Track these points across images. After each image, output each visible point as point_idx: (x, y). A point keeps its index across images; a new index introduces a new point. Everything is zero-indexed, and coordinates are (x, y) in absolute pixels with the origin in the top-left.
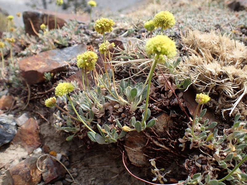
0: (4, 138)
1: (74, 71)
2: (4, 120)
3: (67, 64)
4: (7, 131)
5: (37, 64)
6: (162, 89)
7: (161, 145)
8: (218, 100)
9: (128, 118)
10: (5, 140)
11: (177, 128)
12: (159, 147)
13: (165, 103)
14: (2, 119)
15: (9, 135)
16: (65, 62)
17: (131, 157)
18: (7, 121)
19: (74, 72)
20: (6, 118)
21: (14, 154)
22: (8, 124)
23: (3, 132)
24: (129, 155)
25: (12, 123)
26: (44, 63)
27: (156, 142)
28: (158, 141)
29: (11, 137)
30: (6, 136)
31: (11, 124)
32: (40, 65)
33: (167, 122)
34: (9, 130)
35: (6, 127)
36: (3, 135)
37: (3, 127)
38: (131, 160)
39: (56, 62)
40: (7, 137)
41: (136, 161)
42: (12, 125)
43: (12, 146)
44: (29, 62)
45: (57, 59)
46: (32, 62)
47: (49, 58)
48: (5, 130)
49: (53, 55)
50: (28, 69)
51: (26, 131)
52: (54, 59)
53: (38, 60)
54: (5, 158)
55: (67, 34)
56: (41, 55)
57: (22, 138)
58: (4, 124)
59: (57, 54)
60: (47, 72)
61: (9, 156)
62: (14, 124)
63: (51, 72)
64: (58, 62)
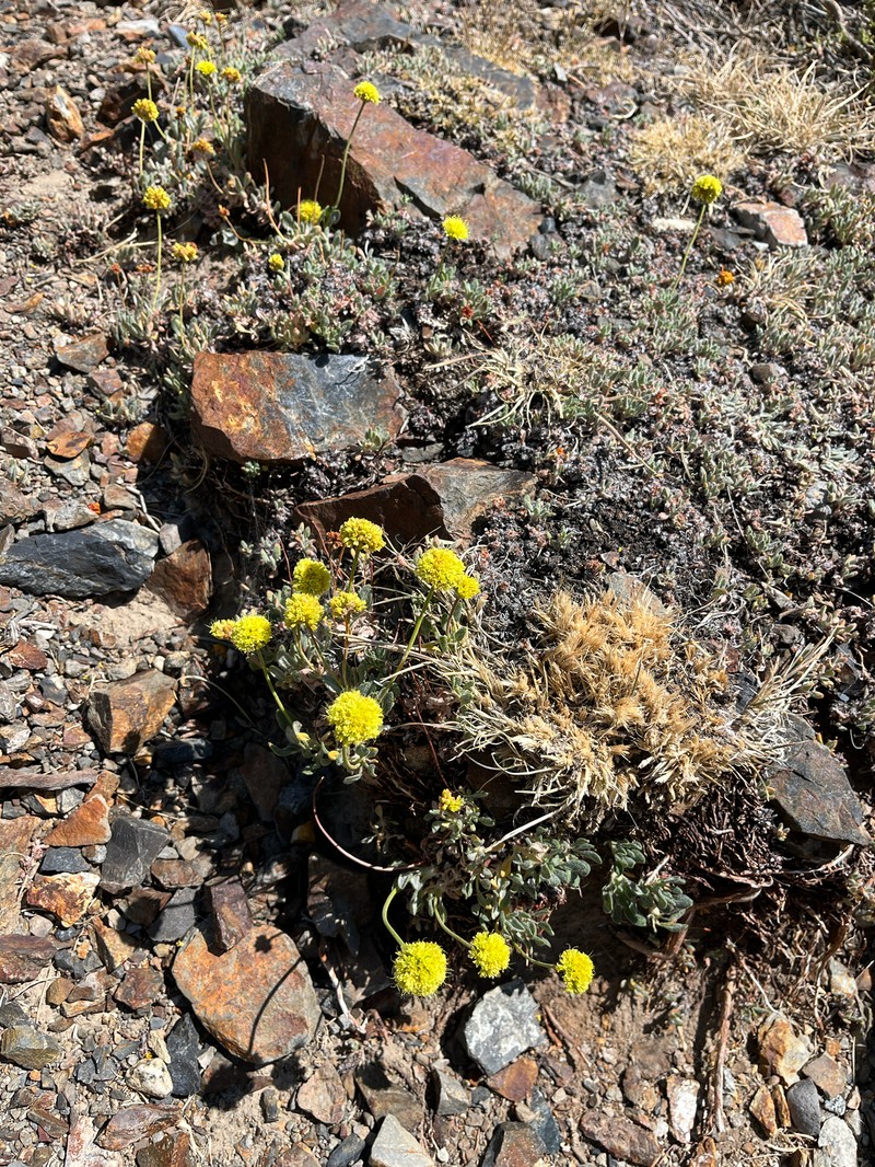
0: (122, 580)
3: (308, 455)
4: (132, 567)
5: (237, 409)
10: (122, 583)
15: (135, 576)
16: (307, 441)
21: (143, 615)
22: (138, 554)
23: (123, 567)
25: (148, 548)
26: (255, 413)
29: (136, 580)
30: (127, 576)
31: (148, 551)
32: (244, 418)
34: (136, 565)
35: (131, 557)
36: (119, 573)
37: (126, 555)
39: (284, 431)
40: (128, 579)
42: (147, 555)
43: (142, 594)
44: (220, 386)
45: (293, 416)
46: (227, 391)
47: (275, 396)
48: (129, 563)
49: (285, 388)
50: (210, 419)
51: (180, 571)
52: (283, 410)
53: (244, 390)
54: (125, 620)
55: (349, 309)
56: (258, 366)
57: (167, 581)
58: (128, 551)
59: (297, 390)
60: (253, 461)
61: (133, 616)
62: (153, 552)
63: (262, 462)
64: (289, 433)
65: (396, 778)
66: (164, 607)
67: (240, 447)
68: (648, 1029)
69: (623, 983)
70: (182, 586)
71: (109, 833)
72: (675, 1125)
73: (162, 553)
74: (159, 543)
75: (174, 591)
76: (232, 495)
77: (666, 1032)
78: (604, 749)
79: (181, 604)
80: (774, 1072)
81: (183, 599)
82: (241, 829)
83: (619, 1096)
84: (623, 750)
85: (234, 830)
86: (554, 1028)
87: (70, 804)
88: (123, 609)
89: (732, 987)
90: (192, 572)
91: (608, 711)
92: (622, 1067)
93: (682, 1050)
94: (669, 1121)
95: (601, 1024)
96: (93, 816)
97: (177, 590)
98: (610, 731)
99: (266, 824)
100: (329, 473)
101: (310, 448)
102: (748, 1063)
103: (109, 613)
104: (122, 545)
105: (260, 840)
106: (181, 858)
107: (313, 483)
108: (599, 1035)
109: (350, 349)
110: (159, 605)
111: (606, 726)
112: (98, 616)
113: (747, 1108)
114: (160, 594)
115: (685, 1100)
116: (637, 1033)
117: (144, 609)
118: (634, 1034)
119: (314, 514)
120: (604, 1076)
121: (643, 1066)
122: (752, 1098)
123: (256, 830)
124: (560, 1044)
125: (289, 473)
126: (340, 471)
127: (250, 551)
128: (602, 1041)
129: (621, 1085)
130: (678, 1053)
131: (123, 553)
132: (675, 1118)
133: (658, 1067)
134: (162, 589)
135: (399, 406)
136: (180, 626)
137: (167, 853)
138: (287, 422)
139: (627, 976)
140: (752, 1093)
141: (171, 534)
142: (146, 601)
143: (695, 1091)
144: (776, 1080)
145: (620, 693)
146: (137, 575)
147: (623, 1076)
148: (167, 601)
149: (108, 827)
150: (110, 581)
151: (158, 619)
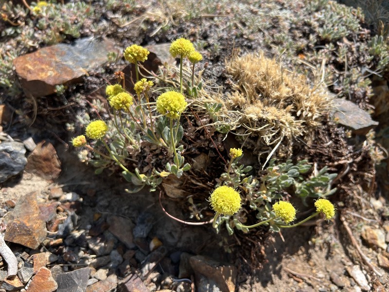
0: (12, 169)
1: (96, 84)
2: (11, 147)
3: (84, 74)
4: (15, 160)
5: (43, 70)
6: (201, 131)
7: (198, 184)
8: (257, 141)
9: (166, 159)
10: (13, 171)
11: (215, 168)
12: (197, 185)
13: (204, 145)
14: (8, 147)
15: (19, 165)
16: (81, 69)
17: (169, 192)
18: (14, 148)
19: (95, 86)
20: (13, 145)
21: (29, 185)
22: (16, 153)
23: (11, 162)
24: (166, 191)
25: (21, 150)
26: (52, 69)
27: (194, 181)
28: (196, 180)
29: (20, 167)
30: (14, 166)
31: (21, 152)
32: (47, 72)
33: (206, 161)
34: (17, 159)
35: (13, 155)
36: (10, 166)
37: (10, 155)
38: (168, 194)
39: (69, 69)
40: (16, 168)
41: (174, 195)
42: (21, 154)
43: (25, 176)
44: (30, 65)
45: (70, 63)
46: (34, 65)
47: (58, 60)
48: (13, 159)
49: (61, 55)
50: (30, 77)
51: (40, 157)
52: (65, 63)
53: (42, 63)
54: (21, 190)
55: (77, 19)
56: (45, 53)
57: (36, 165)
58: (11, 153)
59: (68, 54)
60: (60, 85)
61: (25, 187)
62: (24, 151)
63: (64, 84)
64: (71, 69)
65: (193, 178)
66: (39, 178)
67: (51, 82)
68: (327, 258)
69: (310, 243)
70: (44, 164)
71: (56, 284)
72: (361, 285)
73: (28, 151)
74: (25, 147)
75: (40, 168)
76: (53, 111)
77: (333, 255)
78: (283, 111)
79: (47, 174)
80: (378, 247)
81: (47, 170)
82: (122, 256)
83: (336, 287)
84: (291, 107)
85: (119, 258)
86: (295, 276)
87: (27, 276)
88: (18, 187)
89: (346, 224)
90: (47, 154)
91: (276, 94)
92: (328, 277)
93: (343, 258)
94: (359, 285)
95: (310, 265)
96: (43, 278)
97: (42, 167)
98: (282, 102)
99: (133, 249)
100: (97, 76)
101: (84, 71)
102: (367, 249)
103: (10, 190)
104: (6, 151)
105: (134, 257)
106: (99, 280)
107: (92, 83)
108: (312, 269)
109: (84, 36)
110: (35, 178)
111: (278, 101)
112: (6, 193)
113: (379, 266)
114: (35, 173)
115: (358, 274)
116: (324, 261)
117: (29, 182)
118: (323, 262)
119: (98, 94)
120: (325, 284)
121: (335, 271)
122: (378, 261)
123: (129, 254)
124: (301, 281)
125: (79, 85)
126: (102, 74)
127: (73, 128)
128: (314, 271)
129: (333, 283)
130: (343, 260)
131: (8, 155)
132: (360, 282)
133: (340, 269)
134: (35, 170)
135: (116, 47)
136: (50, 184)
137: (90, 282)
138: (69, 66)
139: (309, 239)
140: (376, 259)
141: (30, 142)
142: (29, 178)
143: (359, 269)
144: (380, 250)
145: (277, 85)
146: (20, 164)
147: (331, 280)
148: (39, 175)
149: (55, 281)
150: (6, 172)
151: (38, 184)
